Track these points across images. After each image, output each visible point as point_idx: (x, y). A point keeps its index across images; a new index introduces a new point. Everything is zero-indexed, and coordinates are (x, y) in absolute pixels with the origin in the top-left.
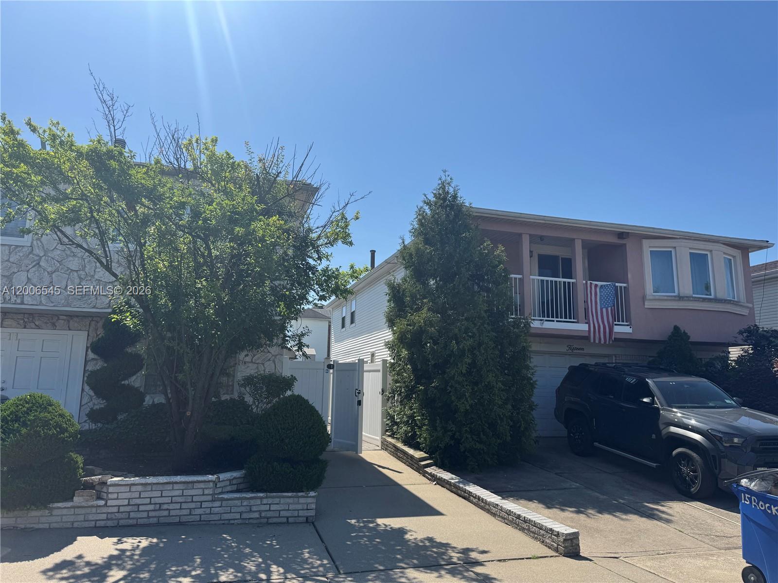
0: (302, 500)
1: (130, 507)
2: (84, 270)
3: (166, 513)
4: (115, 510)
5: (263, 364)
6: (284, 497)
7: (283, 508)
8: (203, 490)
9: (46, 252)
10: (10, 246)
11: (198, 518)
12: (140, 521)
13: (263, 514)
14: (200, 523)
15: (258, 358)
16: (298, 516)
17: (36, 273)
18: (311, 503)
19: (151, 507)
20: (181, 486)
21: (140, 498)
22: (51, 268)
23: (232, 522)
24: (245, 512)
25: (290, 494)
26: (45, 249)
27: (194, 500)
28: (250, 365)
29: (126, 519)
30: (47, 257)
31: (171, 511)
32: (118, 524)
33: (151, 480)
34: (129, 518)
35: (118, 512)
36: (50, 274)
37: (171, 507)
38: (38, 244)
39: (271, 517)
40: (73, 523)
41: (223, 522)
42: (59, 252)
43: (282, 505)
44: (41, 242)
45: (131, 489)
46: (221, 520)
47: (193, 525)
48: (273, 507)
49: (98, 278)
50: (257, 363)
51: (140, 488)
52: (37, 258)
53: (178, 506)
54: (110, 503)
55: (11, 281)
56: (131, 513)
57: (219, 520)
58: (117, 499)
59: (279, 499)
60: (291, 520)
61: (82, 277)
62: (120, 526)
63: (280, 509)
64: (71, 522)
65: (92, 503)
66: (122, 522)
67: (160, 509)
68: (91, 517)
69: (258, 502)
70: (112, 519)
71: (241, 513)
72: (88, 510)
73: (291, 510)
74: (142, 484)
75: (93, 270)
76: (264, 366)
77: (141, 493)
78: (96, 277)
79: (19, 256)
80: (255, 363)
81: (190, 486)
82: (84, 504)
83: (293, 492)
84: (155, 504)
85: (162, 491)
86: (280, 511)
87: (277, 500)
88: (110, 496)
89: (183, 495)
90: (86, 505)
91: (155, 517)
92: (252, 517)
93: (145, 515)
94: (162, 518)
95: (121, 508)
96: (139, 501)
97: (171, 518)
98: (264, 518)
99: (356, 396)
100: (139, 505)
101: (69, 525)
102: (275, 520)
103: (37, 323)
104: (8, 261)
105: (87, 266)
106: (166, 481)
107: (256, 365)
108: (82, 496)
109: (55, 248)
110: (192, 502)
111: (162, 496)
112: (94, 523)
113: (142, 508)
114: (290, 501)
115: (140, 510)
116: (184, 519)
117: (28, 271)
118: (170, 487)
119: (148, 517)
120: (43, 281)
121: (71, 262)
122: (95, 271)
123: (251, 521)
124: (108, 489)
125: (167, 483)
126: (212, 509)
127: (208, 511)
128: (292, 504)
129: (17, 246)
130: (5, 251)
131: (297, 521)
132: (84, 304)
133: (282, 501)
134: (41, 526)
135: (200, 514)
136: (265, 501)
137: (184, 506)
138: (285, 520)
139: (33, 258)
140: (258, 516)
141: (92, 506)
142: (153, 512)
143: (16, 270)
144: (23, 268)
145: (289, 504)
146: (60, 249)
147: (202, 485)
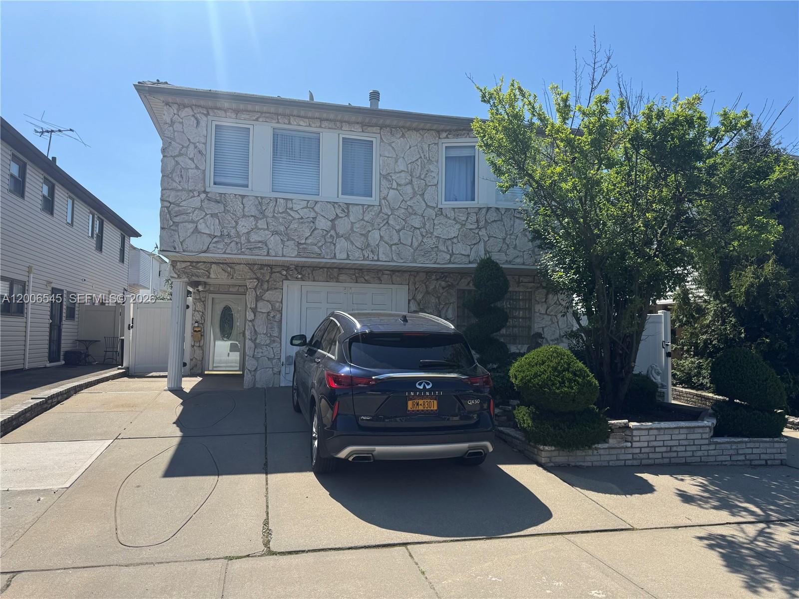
0: (776, 445)
1: (649, 449)
2: (424, 227)
3: (675, 454)
4: (638, 451)
5: (556, 316)
6: (762, 442)
7: (762, 452)
8: (702, 435)
9: (393, 210)
10: (363, 205)
11: (698, 459)
12: (657, 461)
13: (748, 457)
14: (700, 463)
15: (552, 311)
16: (774, 459)
17: (387, 231)
18: (784, 448)
19: (664, 449)
20: (685, 431)
21: (656, 440)
22: (398, 226)
23: (724, 463)
24: (734, 455)
25: (768, 439)
26: (392, 207)
27: (695, 443)
28: (545, 316)
29: (646, 459)
30: (394, 216)
31: (679, 453)
32: (641, 463)
33: (663, 425)
34: (648, 458)
35: (640, 453)
36: (398, 231)
37: (679, 449)
38: (385, 203)
39: (752, 460)
40: (609, 461)
41: (717, 463)
42: (403, 211)
43: (761, 449)
44: (387, 201)
45: (650, 432)
46: (716, 461)
47: (695, 465)
48: (755, 451)
49: (437, 235)
50: (551, 315)
51: (655, 432)
52: (387, 217)
53: (683, 448)
54: (635, 445)
55: (367, 239)
56: (650, 454)
57: (714, 462)
58: (639, 441)
59: (759, 444)
60: (769, 462)
61: (424, 234)
62: (643, 465)
63: (760, 452)
64: (607, 461)
65: (622, 445)
66: (644, 462)
67: (670, 451)
68: (622, 457)
69: (744, 446)
70: (636, 459)
71: (731, 456)
72: (619, 451)
73: (768, 454)
74: (657, 429)
75: (432, 227)
76: (557, 318)
77: (657, 436)
78: (435, 234)
79: (372, 215)
80: (548, 315)
81: (692, 430)
82: (617, 446)
83: (770, 437)
84: (667, 446)
85: (671, 435)
86: (760, 454)
87: (757, 445)
88: (635, 439)
89: (687, 439)
90: (618, 446)
91: (668, 458)
92: (739, 459)
93: (659, 456)
94: (673, 459)
95: (642, 449)
96: (655, 444)
97: (679, 459)
98: (748, 460)
99: (663, 347)
100: (655, 447)
101: (606, 464)
102: (756, 463)
103: (366, 278)
104: (363, 220)
105: (426, 223)
106: (675, 426)
107: (550, 317)
108: (616, 438)
109: (399, 207)
110: (694, 445)
111: (671, 440)
112: (623, 462)
113: (657, 450)
114: (768, 445)
115: (656, 451)
116: (689, 460)
117: (379, 229)
118: (677, 431)
119: (663, 458)
120: (393, 239)
121: (414, 220)
122: (433, 228)
123: (738, 462)
124: (632, 433)
125: (675, 428)
126: (709, 451)
127: (706, 453)
128: (768, 448)
129: (369, 206)
130: (359, 210)
131: (774, 464)
132: (427, 260)
133: (762, 445)
134: (586, 464)
135: (700, 456)
136: (749, 445)
137: (688, 448)
138: (764, 462)
139: (383, 217)
140: (744, 458)
141: (623, 448)
142: (666, 453)
143: (370, 229)
144: (376, 226)
145: (766, 448)
146: (403, 207)
147: (700, 430)
